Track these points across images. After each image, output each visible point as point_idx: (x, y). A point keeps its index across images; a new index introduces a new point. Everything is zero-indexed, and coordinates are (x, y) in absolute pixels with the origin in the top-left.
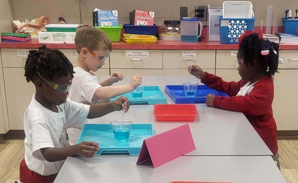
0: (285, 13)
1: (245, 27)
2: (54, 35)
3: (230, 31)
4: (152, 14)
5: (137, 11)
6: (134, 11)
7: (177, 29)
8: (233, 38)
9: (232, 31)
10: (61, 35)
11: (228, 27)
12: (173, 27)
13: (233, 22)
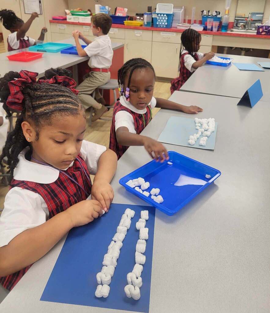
0: (201, 13)
1: (166, 18)
2: (74, 18)
3: (158, 21)
4: (126, 10)
5: (118, 8)
6: (117, 8)
7: (142, 18)
8: (160, 25)
9: (159, 21)
10: (76, 18)
11: (156, 18)
12: (140, 17)
13: (159, 15)
